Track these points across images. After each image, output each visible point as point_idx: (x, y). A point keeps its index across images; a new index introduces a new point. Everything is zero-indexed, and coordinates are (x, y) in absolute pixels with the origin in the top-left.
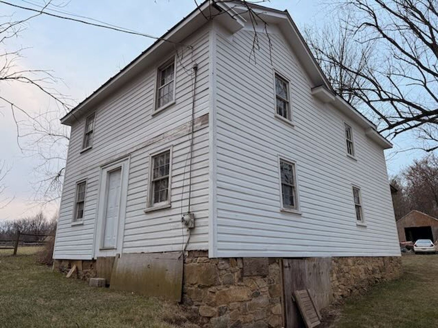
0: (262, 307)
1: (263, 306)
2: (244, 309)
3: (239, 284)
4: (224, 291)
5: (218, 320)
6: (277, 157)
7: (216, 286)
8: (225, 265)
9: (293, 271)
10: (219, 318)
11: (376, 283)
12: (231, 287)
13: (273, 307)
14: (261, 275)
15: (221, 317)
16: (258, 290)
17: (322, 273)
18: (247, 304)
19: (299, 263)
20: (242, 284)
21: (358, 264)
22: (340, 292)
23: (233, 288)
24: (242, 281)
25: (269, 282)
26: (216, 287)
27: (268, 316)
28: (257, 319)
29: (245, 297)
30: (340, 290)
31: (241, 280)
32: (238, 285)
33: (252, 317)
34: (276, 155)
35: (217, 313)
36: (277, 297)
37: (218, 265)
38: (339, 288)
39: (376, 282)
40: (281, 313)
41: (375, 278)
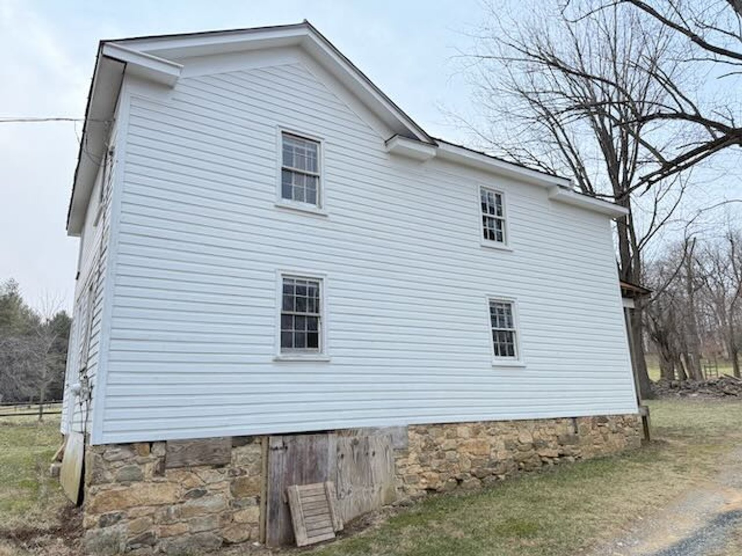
0: (210, 513)
1: (211, 510)
2: (164, 517)
3: (155, 479)
4: (117, 492)
5: (98, 534)
6: (275, 272)
7: (98, 484)
8: (120, 454)
9: (292, 455)
10: (101, 530)
11: (543, 466)
12: (135, 485)
13: (237, 511)
14: (211, 465)
15: (105, 528)
16: (202, 487)
17: (374, 454)
18: (173, 509)
19: (311, 440)
20: (162, 479)
21: (489, 434)
22: (423, 484)
23: (142, 486)
24: (163, 476)
25: (231, 474)
26: (99, 486)
27: (224, 526)
28: (194, 530)
29: (168, 498)
30: (424, 480)
31: (159, 473)
32: (153, 482)
33: (186, 527)
34: (273, 270)
35: (99, 523)
36: (249, 496)
37: (105, 454)
38: (424, 477)
39: (544, 463)
40: (256, 520)
41: (540, 456)
